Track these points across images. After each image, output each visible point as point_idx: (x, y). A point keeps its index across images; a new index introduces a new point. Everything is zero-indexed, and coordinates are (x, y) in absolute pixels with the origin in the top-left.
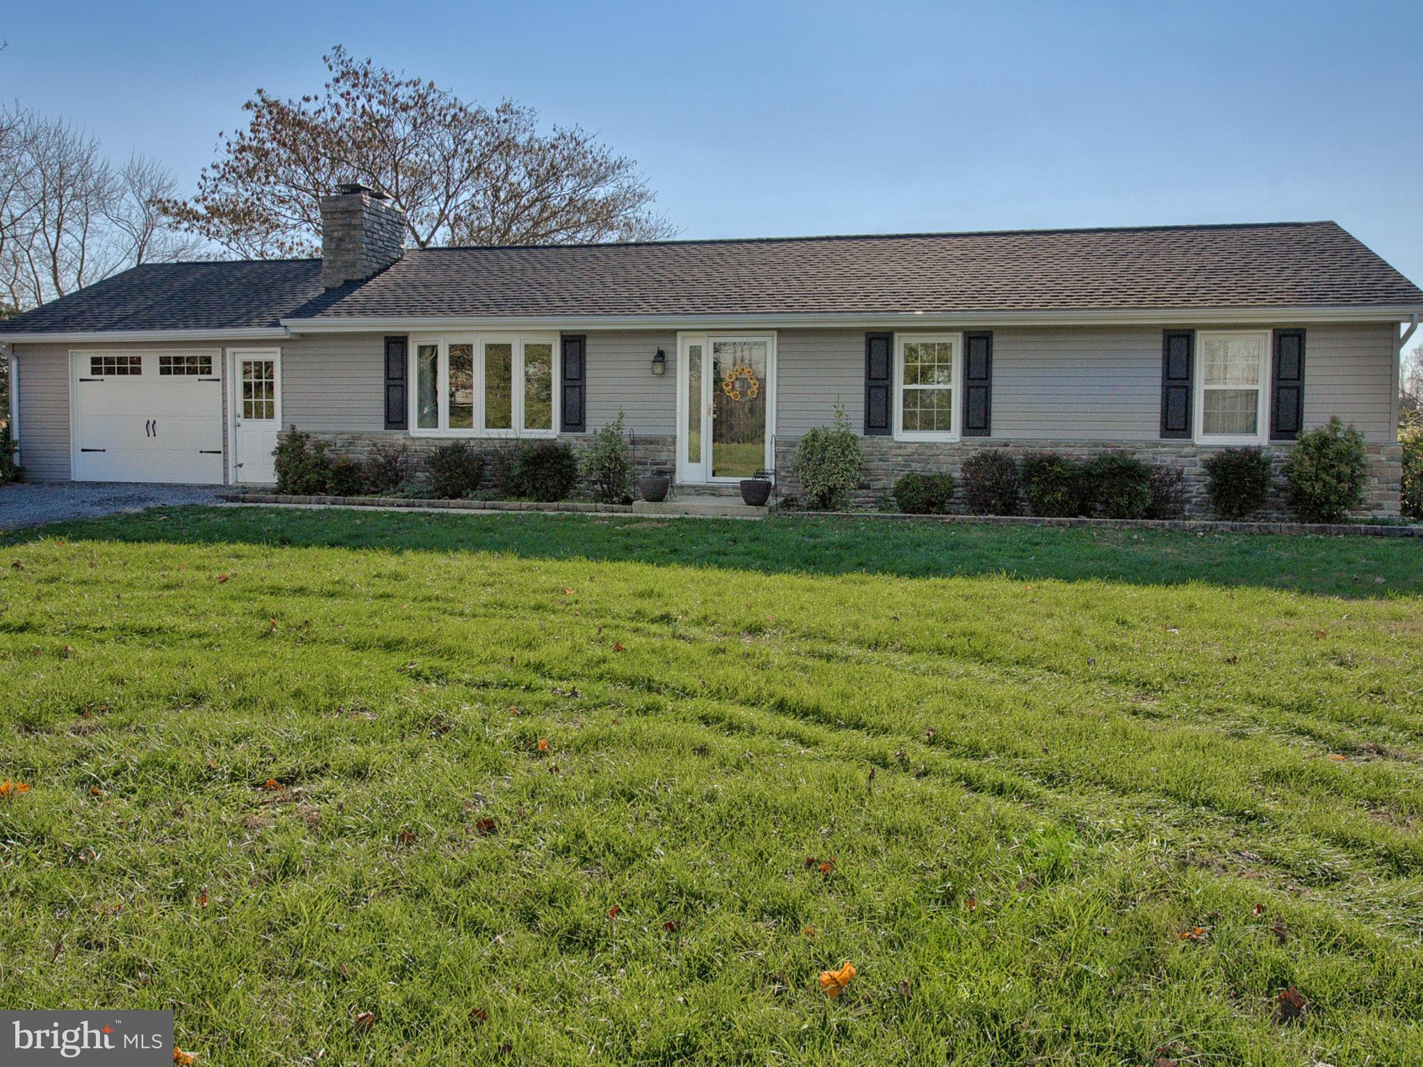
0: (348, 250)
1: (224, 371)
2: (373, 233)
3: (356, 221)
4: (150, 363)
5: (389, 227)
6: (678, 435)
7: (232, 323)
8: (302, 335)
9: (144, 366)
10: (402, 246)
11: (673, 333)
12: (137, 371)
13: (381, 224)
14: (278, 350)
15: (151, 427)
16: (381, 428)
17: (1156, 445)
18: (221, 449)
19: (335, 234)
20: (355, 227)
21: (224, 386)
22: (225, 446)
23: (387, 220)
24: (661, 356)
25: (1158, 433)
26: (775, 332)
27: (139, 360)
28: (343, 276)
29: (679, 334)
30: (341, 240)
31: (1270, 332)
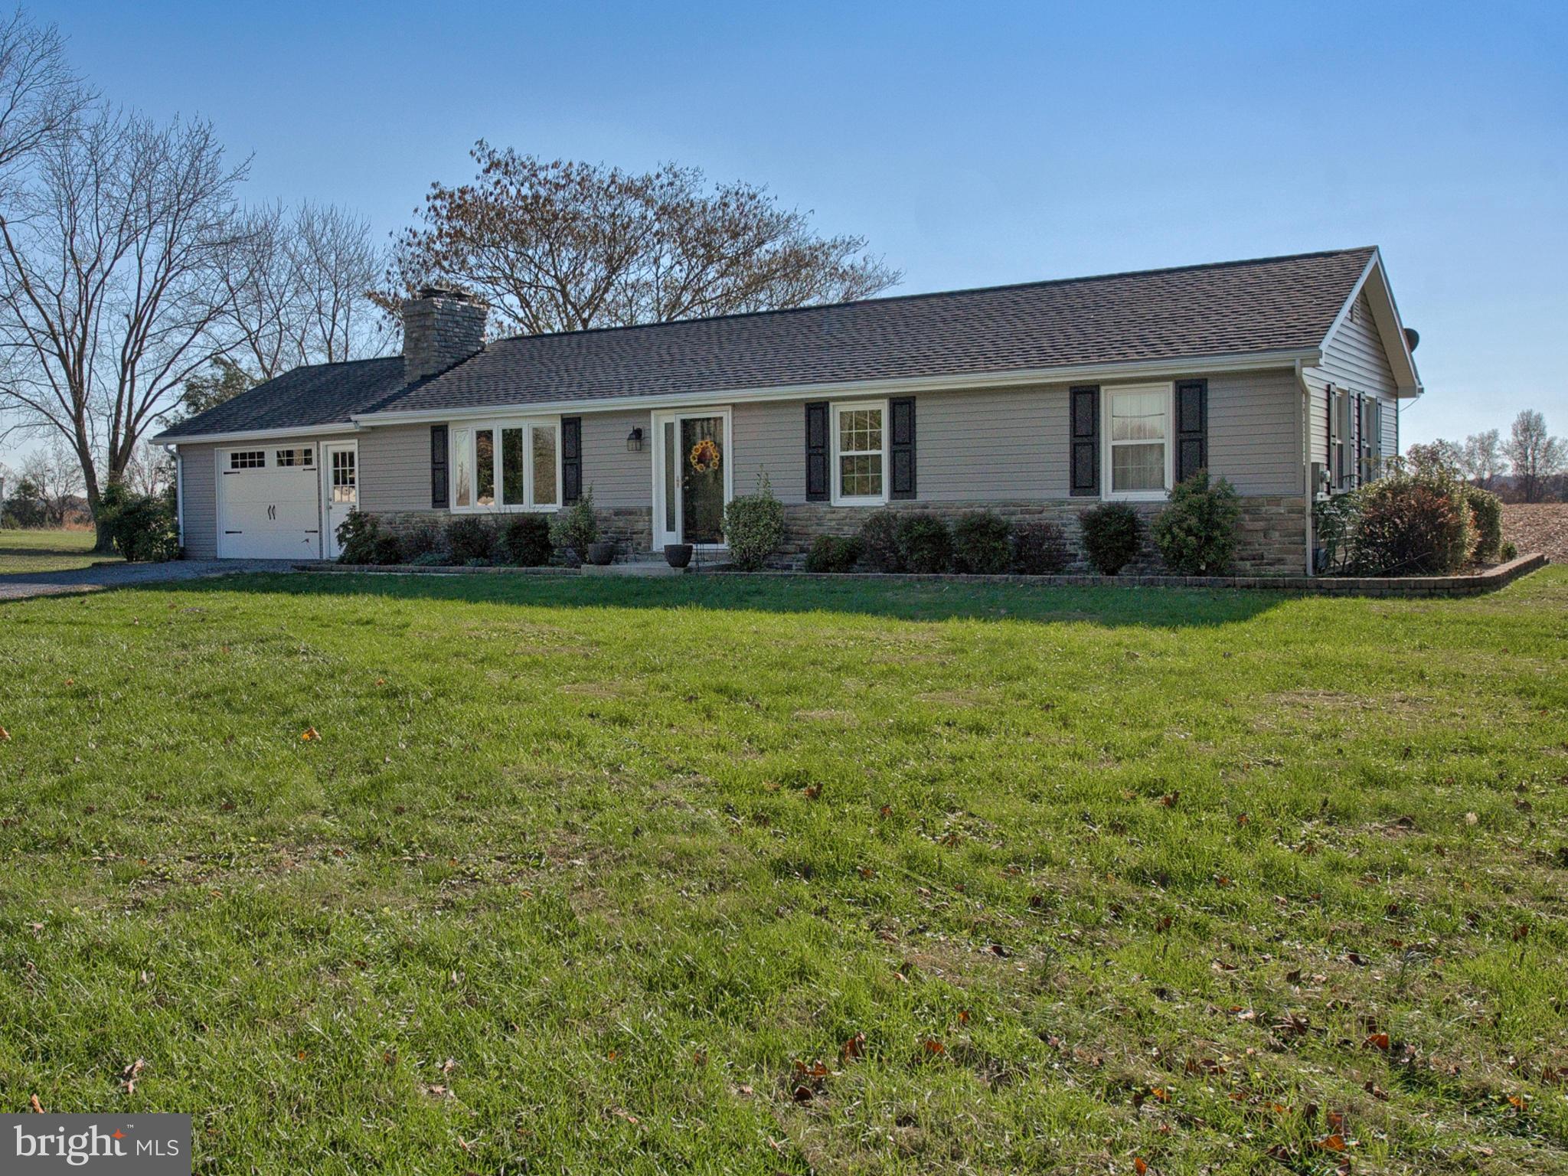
0: (423, 348)
1: (319, 461)
2: (446, 331)
3: (428, 323)
4: (271, 458)
5: (466, 324)
6: (654, 506)
7: (321, 421)
8: (373, 428)
9: (267, 459)
10: (482, 339)
11: (647, 412)
12: (262, 464)
13: (457, 322)
14: (356, 441)
15: (272, 511)
16: (429, 506)
17: (1061, 503)
18: (317, 529)
19: (414, 335)
20: (428, 328)
21: (319, 475)
22: (320, 525)
23: (463, 317)
24: (638, 435)
25: (1068, 491)
26: (730, 407)
27: (261, 455)
28: (420, 372)
29: (653, 413)
30: (418, 340)
31: (1171, 384)
